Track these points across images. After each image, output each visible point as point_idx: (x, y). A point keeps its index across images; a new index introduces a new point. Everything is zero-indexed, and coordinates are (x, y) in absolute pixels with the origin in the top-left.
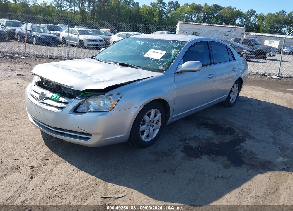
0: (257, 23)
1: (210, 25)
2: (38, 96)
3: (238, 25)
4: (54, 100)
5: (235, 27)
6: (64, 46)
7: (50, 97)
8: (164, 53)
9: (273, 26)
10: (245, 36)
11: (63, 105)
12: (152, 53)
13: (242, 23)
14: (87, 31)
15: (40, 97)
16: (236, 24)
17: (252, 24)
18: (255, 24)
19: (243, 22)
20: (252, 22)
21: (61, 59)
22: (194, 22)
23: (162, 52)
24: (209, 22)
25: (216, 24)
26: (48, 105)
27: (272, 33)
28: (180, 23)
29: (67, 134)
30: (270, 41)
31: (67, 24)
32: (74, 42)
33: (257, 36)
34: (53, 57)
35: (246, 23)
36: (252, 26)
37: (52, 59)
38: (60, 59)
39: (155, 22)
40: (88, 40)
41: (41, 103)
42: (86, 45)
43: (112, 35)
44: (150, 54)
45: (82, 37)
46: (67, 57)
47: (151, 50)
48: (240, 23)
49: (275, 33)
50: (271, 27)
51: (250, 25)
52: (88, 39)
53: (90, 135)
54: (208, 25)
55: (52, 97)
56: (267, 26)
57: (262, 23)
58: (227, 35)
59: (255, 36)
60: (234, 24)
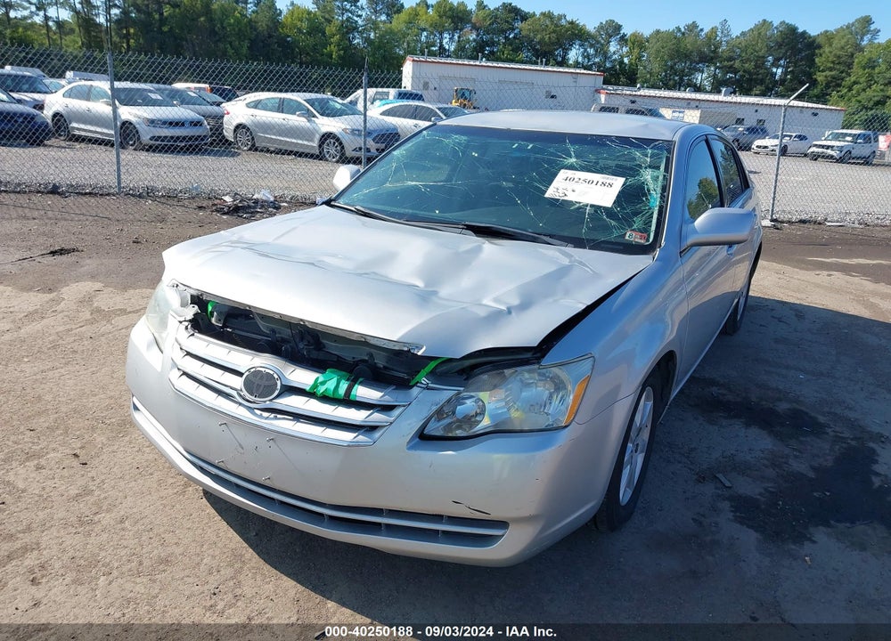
0: (626, 60)
1: (495, 64)
2: (238, 382)
3: (577, 65)
4: (325, 399)
5: (567, 70)
6: (63, 144)
7: (308, 389)
8: (618, 182)
9: (672, 67)
10: (603, 97)
11: (377, 417)
12: (570, 185)
13: (586, 60)
14: (145, 90)
15: (249, 385)
16: (571, 62)
17: (615, 60)
18: (621, 63)
19: (588, 57)
20: (614, 58)
21: (90, 194)
22: (448, 56)
23: (611, 182)
24: (492, 57)
25: (512, 61)
26: (298, 417)
27: (669, 89)
28: (413, 60)
29: (388, 526)
30: (674, 112)
31: (105, 72)
32: (99, 130)
33: (636, 99)
34: (58, 188)
35: (597, 60)
36: (613, 68)
37: (59, 193)
38: (86, 194)
39: (331, 58)
40: (152, 122)
41: (258, 412)
42: (145, 138)
43: (222, 103)
44: (570, 190)
45: (127, 113)
46: (110, 187)
47: (563, 174)
48: (580, 59)
49: (677, 86)
50: (666, 72)
51: (608, 65)
52: (154, 118)
53: (503, 524)
54: (490, 64)
55: (315, 386)
56: (656, 67)
57: (639, 58)
58: (552, 97)
59: (631, 98)
60: (563, 63)
